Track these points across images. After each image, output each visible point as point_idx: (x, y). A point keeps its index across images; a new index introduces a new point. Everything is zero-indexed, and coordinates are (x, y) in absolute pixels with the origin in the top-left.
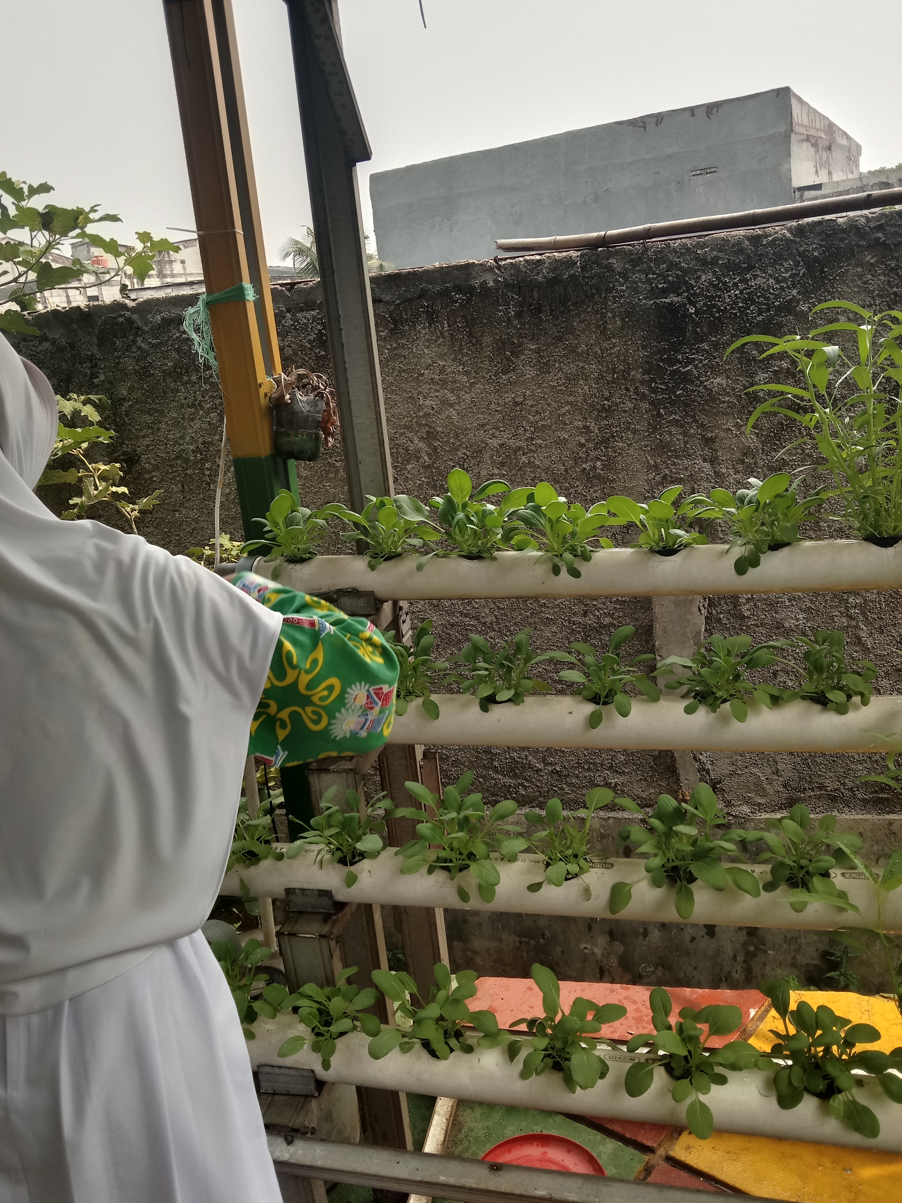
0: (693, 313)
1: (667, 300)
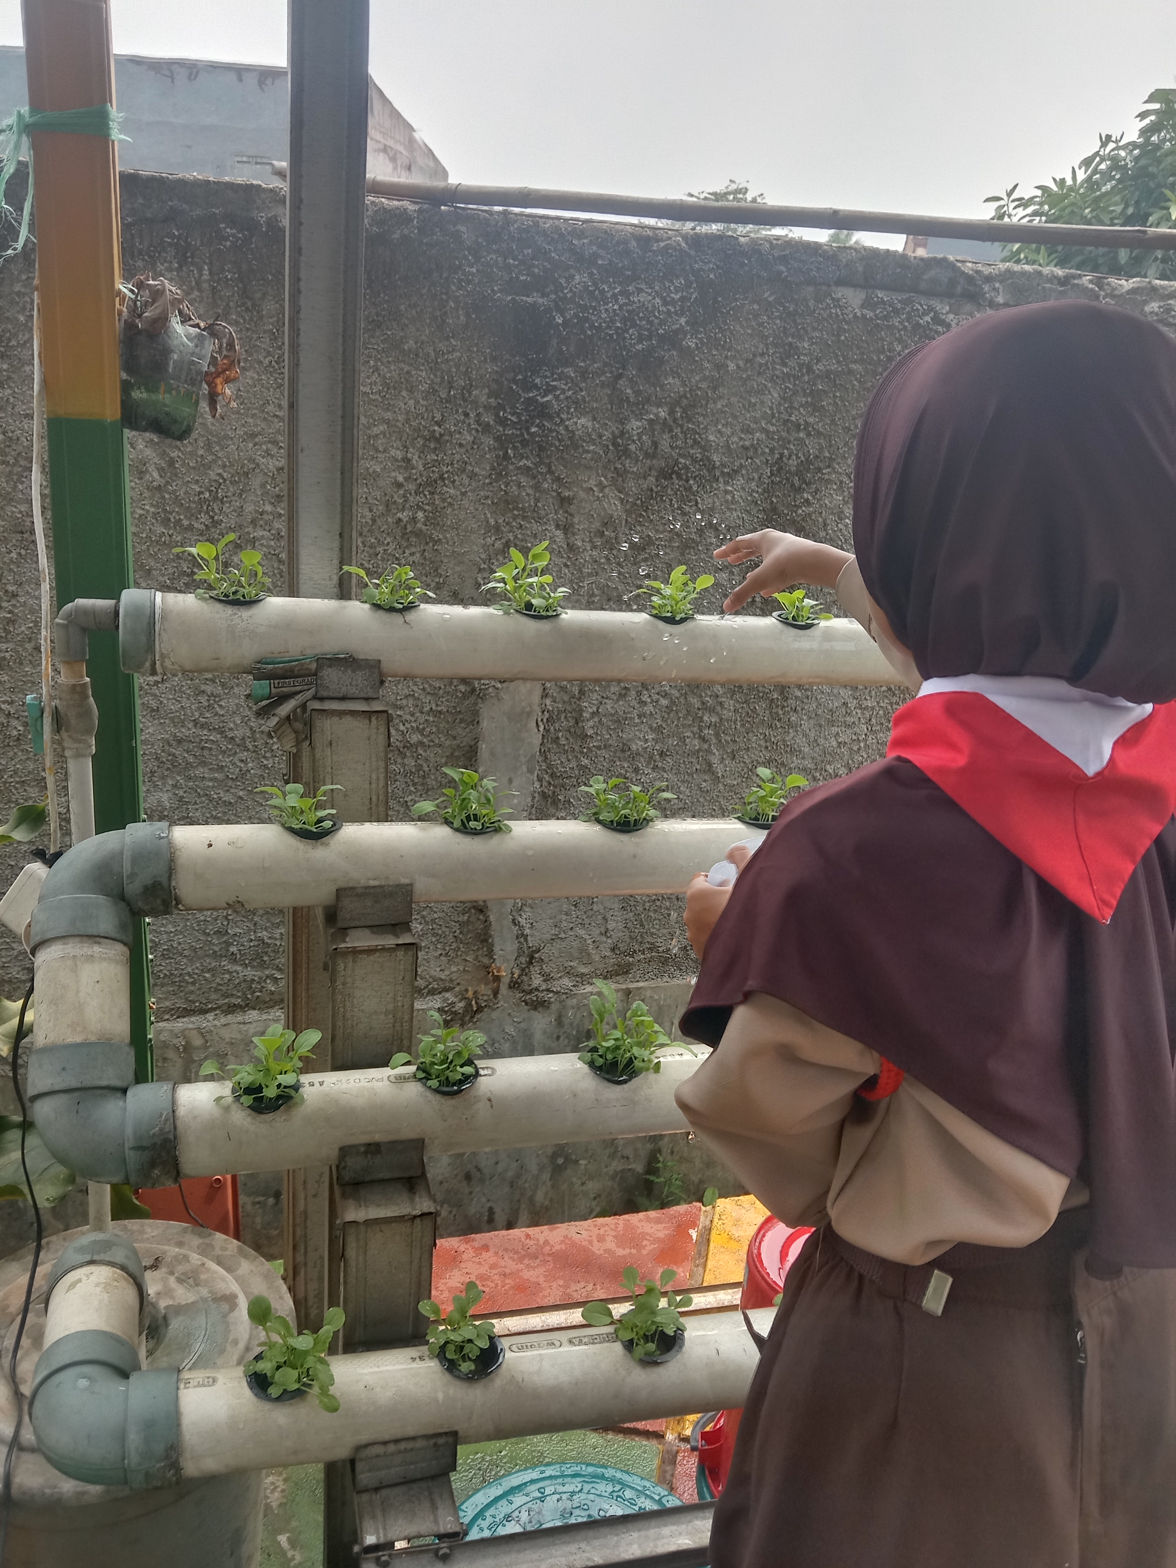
0: (560, 324)
1: (529, 300)
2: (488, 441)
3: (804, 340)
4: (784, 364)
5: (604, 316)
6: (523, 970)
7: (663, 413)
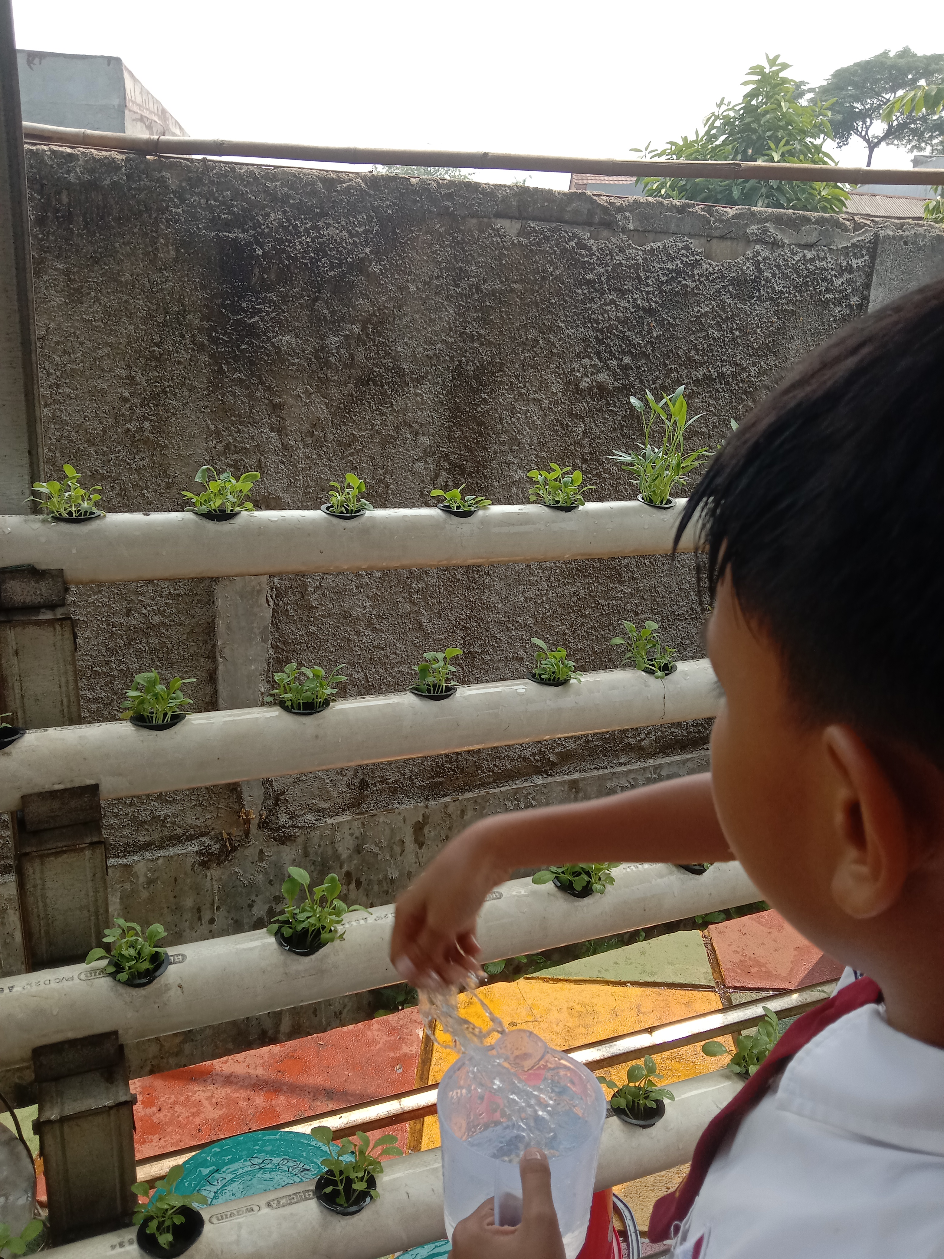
0: (260, 256)
1: (231, 235)
2: (204, 358)
3: (471, 264)
4: (457, 286)
5: (299, 247)
6: (271, 811)
7: (356, 329)
